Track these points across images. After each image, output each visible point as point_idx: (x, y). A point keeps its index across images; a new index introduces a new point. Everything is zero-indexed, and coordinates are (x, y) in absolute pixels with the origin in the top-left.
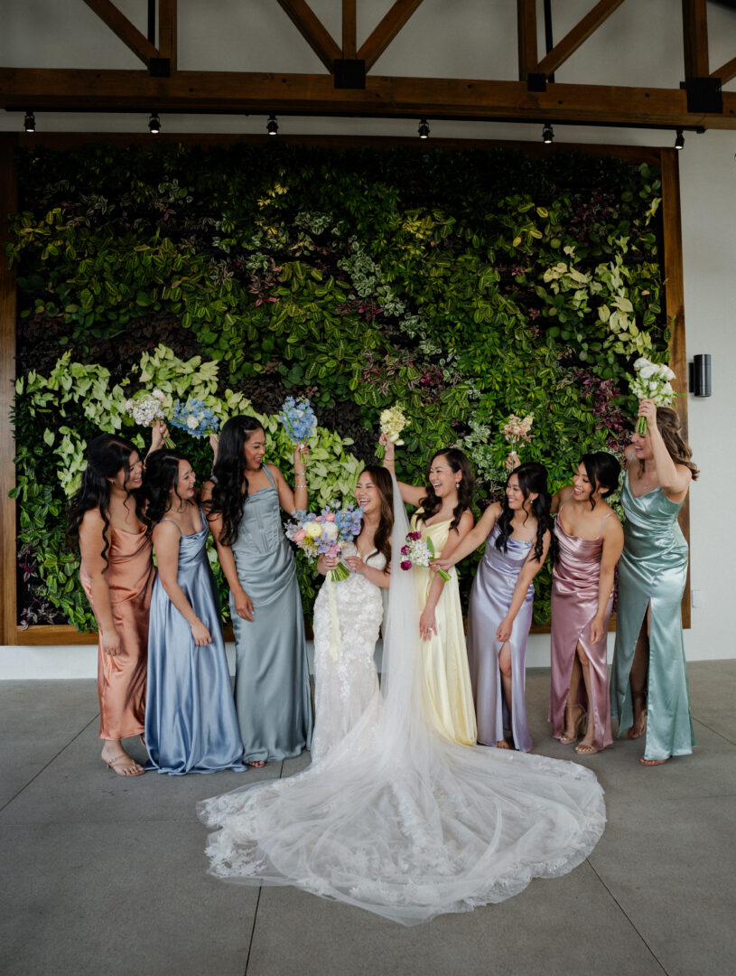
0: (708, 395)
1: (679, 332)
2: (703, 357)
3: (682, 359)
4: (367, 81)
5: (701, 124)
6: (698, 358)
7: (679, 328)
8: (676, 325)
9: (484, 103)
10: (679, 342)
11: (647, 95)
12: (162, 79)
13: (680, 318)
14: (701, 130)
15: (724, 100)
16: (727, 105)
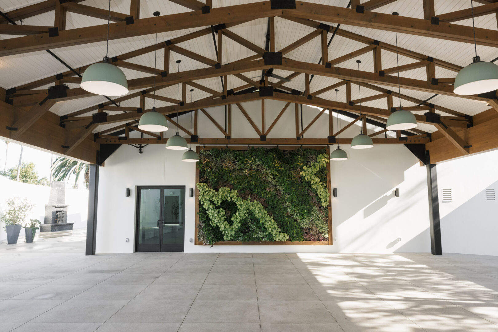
0: (337, 196)
1: (330, 184)
2: (336, 189)
3: (330, 189)
4: (267, 139)
9: (288, 143)
10: (330, 186)
12: (229, 140)
13: (330, 181)
14: (332, 145)
15: (336, 140)
16: (336, 141)
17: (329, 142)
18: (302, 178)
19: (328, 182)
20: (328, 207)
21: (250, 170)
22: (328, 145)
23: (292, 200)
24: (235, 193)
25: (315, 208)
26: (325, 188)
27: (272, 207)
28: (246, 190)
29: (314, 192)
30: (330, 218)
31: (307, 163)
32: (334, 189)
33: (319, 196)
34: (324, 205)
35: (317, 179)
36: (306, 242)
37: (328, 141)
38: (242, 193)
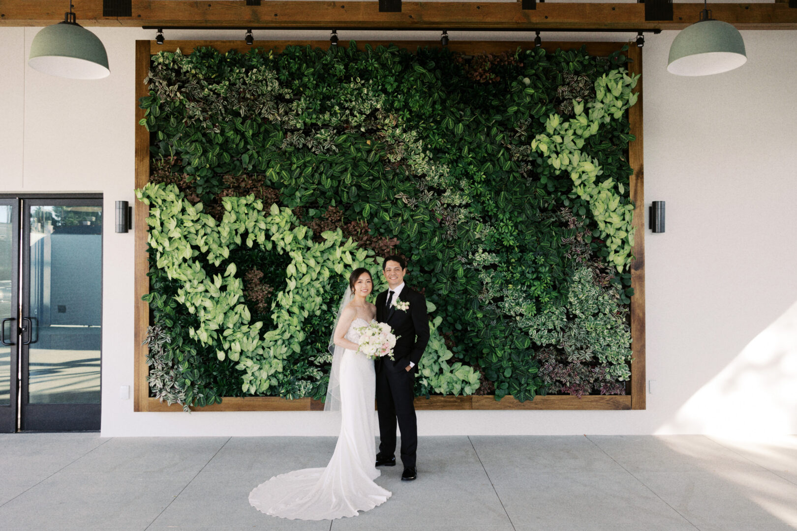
0: (662, 230)
1: (639, 184)
2: (659, 203)
3: (641, 206)
4: (403, 5)
5: (657, 28)
6: (655, 204)
7: (639, 181)
8: (637, 179)
9: (489, 20)
10: (639, 192)
11: (614, 9)
12: (255, 8)
13: (640, 174)
14: (657, 31)
15: (675, 10)
16: (676, 13)
17: (649, 17)
18: (538, 162)
19: (632, 179)
20: (633, 271)
21: (340, 130)
22: (640, 32)
23: (500, 242)
24: (281, 217)
25: (586, 273)
26: (625, 199)
27: (422, 270)
28: (325, 206)
29: (582, 212)
30: (638, 311)
31: (557, 104)
32: (654, 203)
33: (602, 226)
34: (619, 260)
35: (591, 169)
36: (547, 400)
37: (644, 14)
38: (312, 218)
